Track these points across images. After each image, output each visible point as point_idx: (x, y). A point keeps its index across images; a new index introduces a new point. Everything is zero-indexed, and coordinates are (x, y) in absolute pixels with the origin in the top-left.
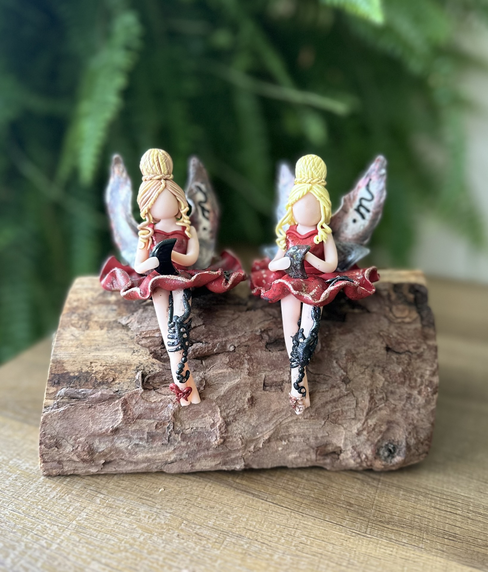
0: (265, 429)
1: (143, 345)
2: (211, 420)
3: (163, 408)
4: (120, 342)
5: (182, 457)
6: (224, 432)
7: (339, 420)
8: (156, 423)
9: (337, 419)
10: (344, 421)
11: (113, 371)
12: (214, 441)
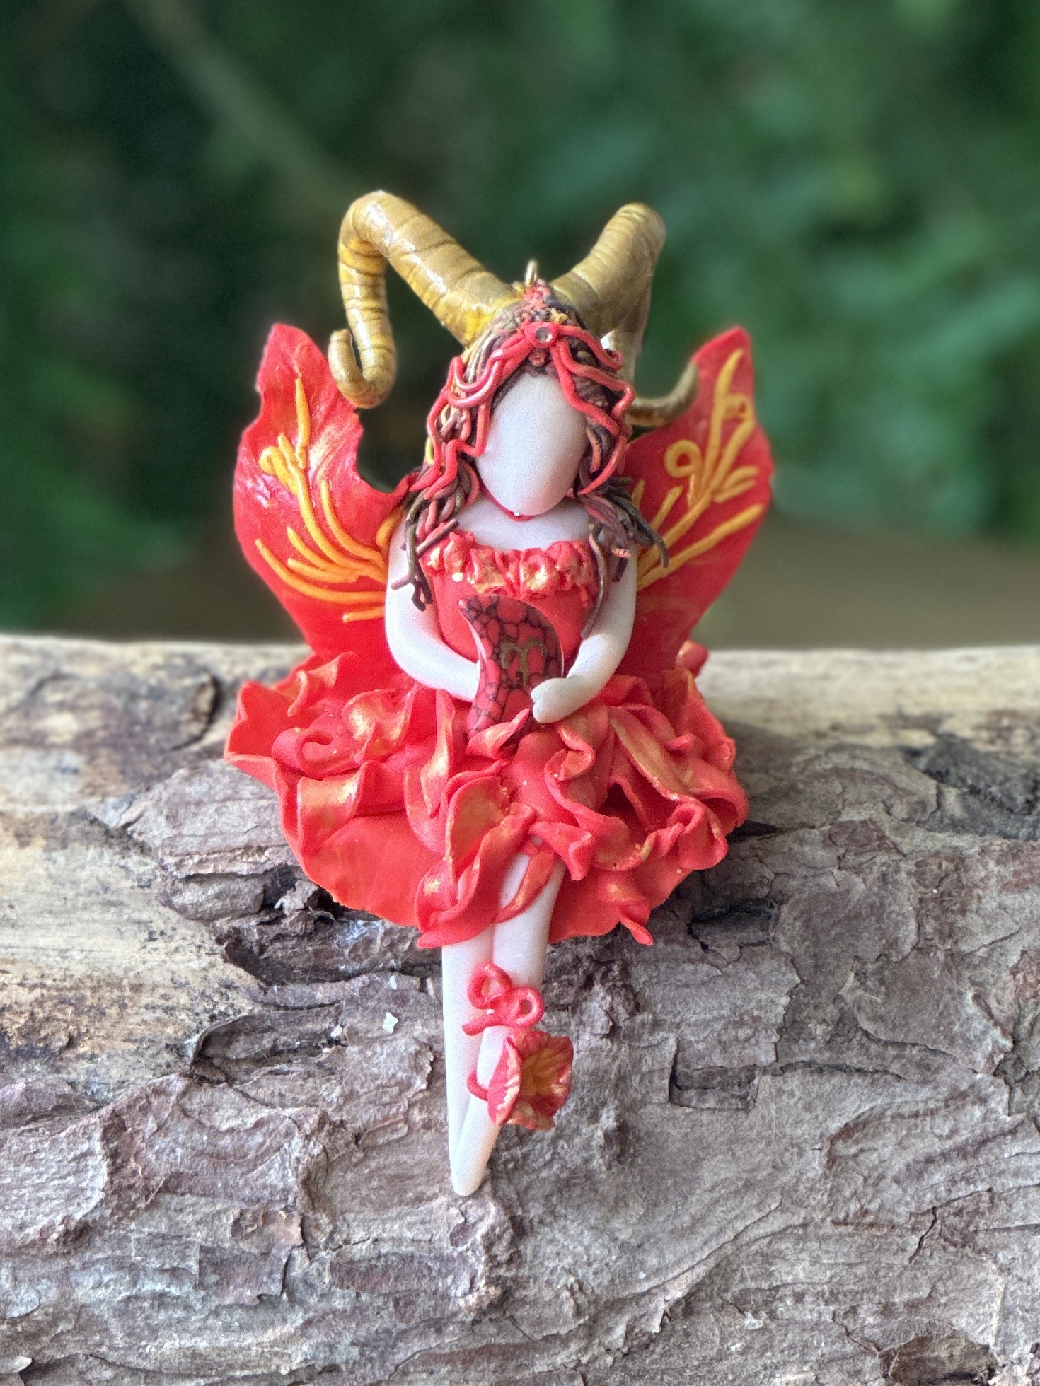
0: (670, 1258)
1: (191, 911)
2: (454, 1211)
3: (263, 1155)
4: (94, 898)
5: (339, 1358)
6: (503, 1258)
7: (976, 1232)
8: (237, 1212)
9: (972, 1228)
10: (999, 1238)
11: (70, 1010)
12: (465, 1295)
